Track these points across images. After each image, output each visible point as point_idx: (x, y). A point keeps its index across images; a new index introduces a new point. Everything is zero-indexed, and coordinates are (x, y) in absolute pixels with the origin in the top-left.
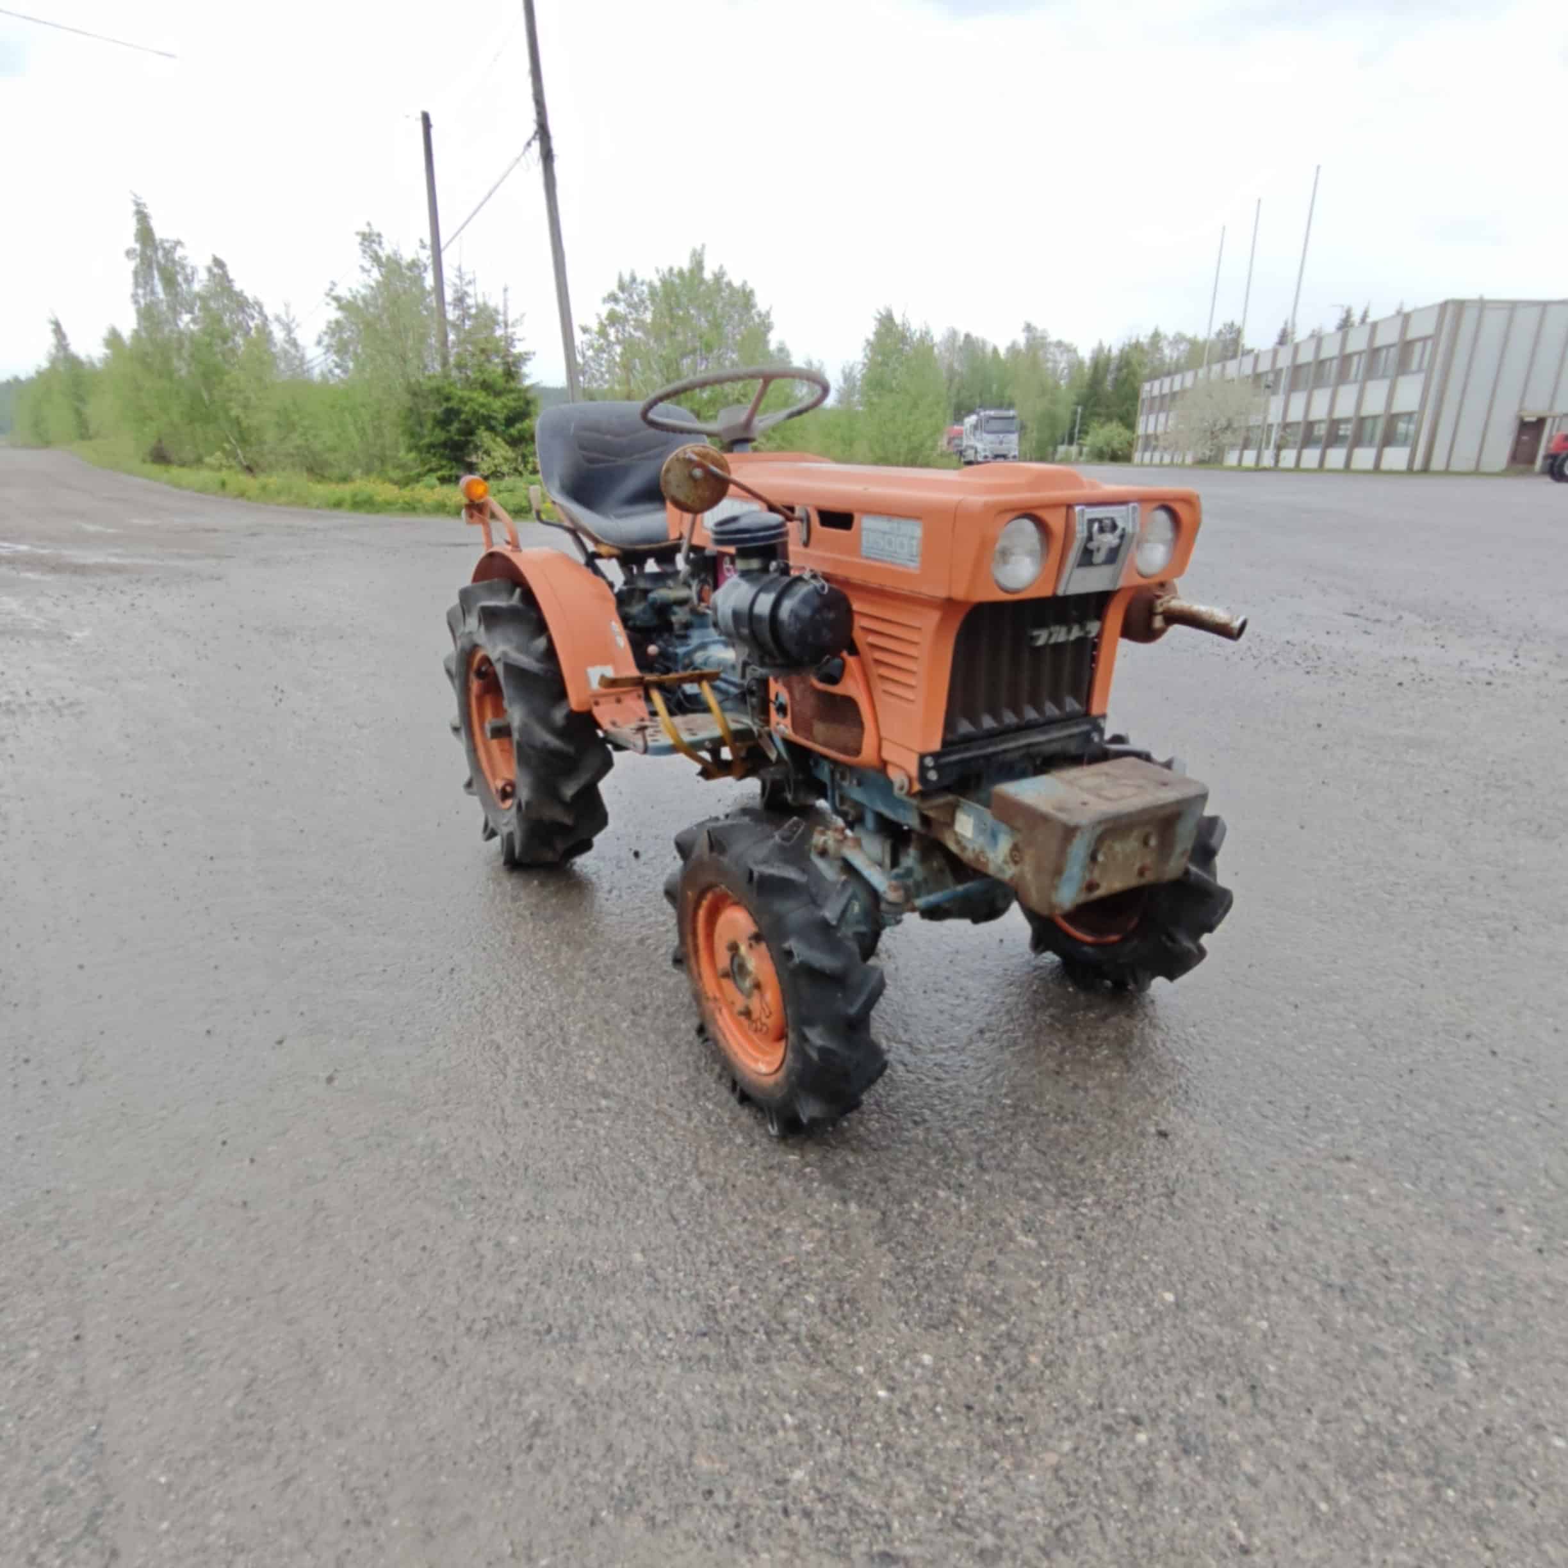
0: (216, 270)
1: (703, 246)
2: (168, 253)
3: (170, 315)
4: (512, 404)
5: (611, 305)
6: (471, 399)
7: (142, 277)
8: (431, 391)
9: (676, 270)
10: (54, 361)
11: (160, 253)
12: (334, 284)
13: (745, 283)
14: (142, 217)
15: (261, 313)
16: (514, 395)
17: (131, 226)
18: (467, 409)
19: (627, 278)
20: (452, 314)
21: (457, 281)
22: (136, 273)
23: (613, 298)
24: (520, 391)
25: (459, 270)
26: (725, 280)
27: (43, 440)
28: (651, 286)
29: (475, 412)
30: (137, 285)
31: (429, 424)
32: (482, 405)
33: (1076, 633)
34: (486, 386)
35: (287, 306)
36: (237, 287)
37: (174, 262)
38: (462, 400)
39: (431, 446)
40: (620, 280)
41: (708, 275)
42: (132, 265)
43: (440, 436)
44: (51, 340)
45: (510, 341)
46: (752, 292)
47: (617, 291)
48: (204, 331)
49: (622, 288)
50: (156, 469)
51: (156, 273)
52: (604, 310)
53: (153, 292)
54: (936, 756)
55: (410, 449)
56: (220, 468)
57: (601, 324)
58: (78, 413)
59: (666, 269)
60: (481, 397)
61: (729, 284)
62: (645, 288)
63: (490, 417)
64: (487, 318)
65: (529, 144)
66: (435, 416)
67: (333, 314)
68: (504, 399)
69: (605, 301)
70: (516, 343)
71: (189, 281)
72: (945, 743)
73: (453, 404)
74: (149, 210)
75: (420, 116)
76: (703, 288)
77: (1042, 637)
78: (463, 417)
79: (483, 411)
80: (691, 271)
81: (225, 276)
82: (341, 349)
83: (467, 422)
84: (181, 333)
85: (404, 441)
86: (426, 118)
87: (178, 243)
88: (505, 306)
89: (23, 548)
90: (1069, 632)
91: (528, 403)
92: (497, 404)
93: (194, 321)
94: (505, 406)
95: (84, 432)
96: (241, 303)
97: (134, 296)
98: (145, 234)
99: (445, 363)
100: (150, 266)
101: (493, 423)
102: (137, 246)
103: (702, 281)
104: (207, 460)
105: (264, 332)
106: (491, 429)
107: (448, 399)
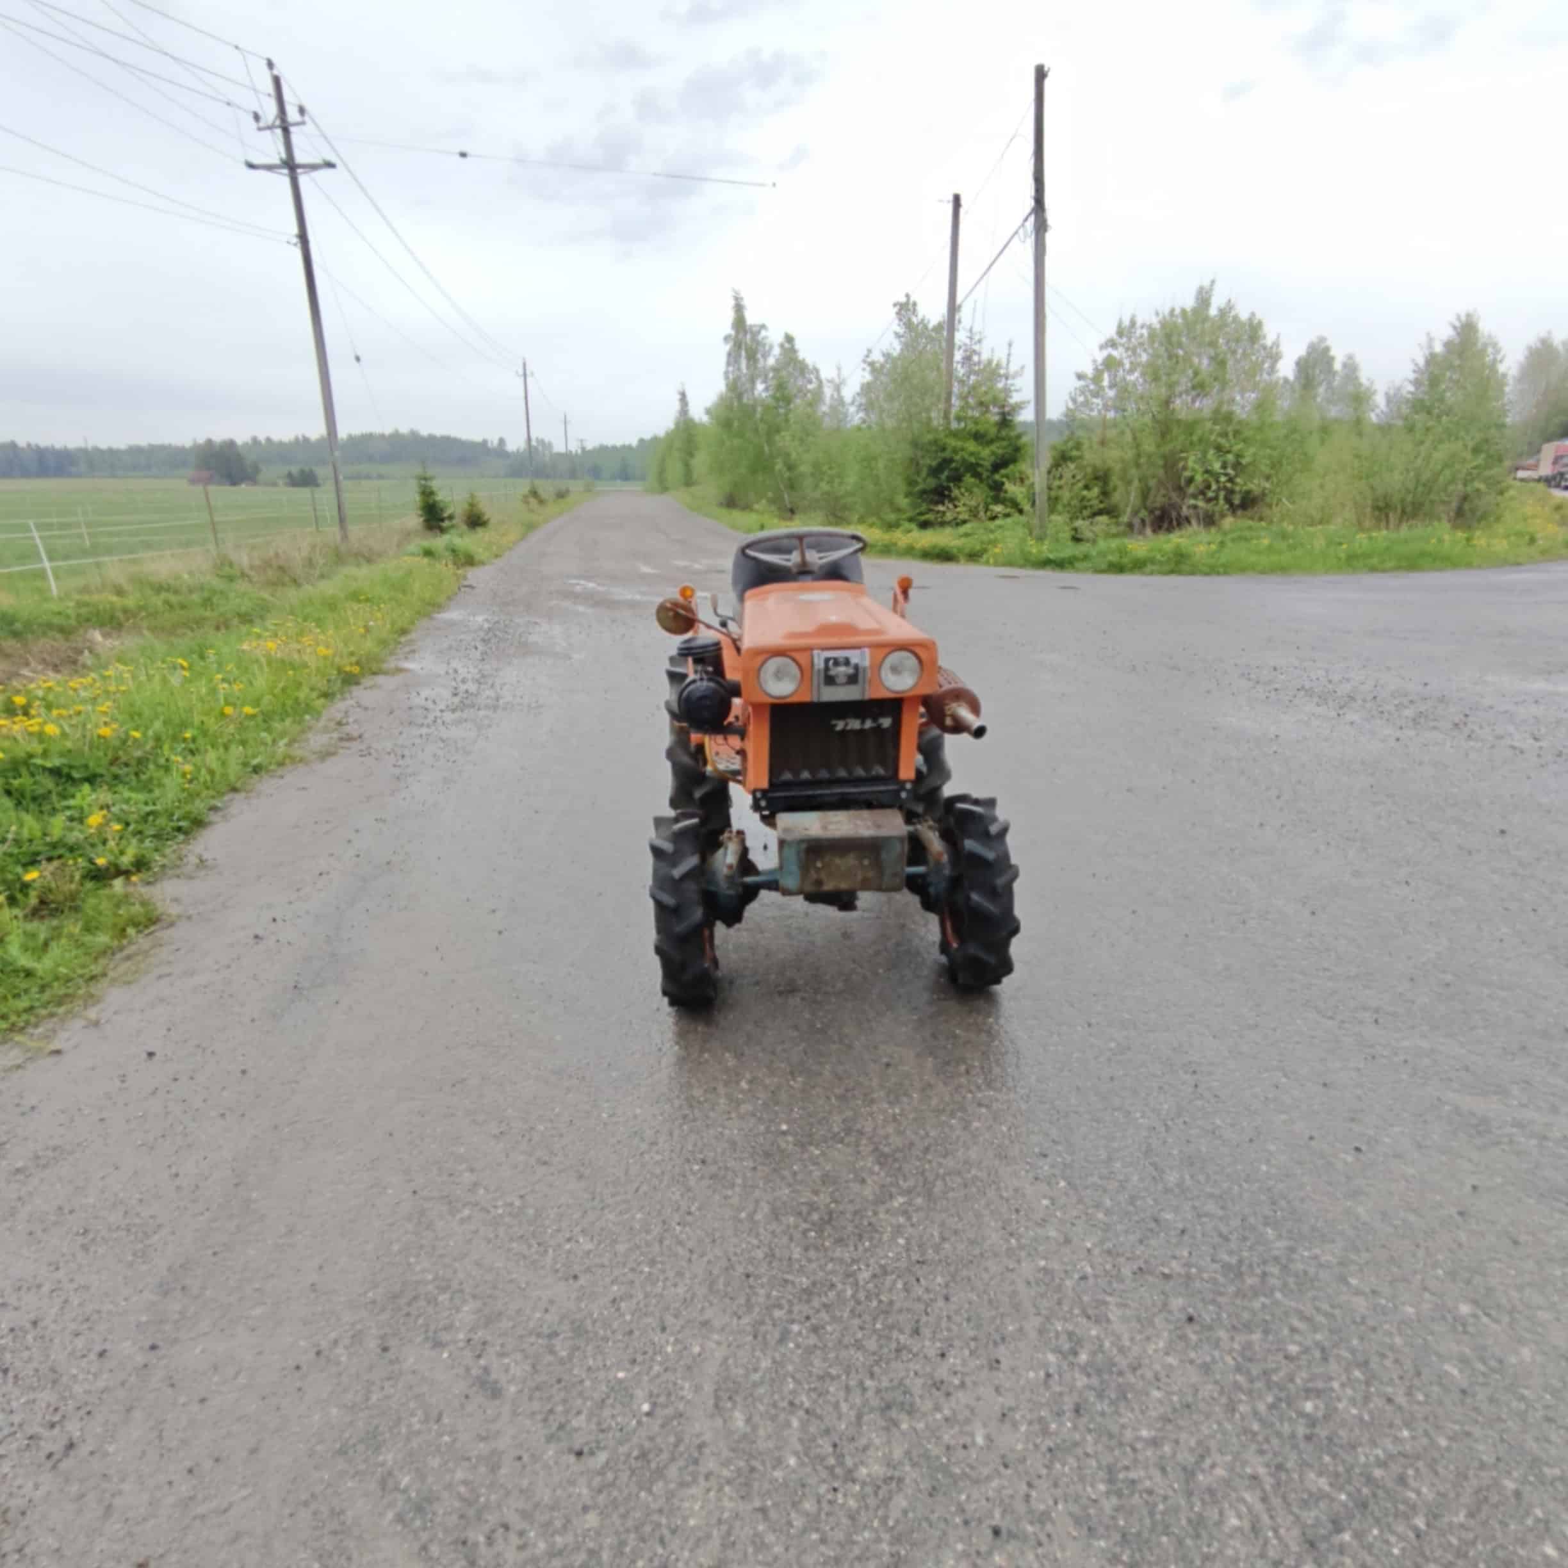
0: (787, 345)
1: (1213, 282)
2: (755, 334)
3: (748, 386)
4: (1000, 451)
5: (1110, 350)
6: (963, 449)
7: (733, 358)
8: (930, 443)
9: (1177, 311)
10: (677, 424)
11: (749, 336)
12: (869, 351)
13: (1253, 314)
14: (739, 308)
15: (818, 378)
16: (1005, 443)
17: (730, 316)
18: (957, 458)
19: (1126, 323)
20: (960, 371)
21: (968, 341)
22: (729, 354)
23: (1112, 344)
24: (1009, 438)
25: (971, 330)
26: (1233, 313)
27: (663, 487)
28: (1150, 327)
29: (964, 460)
30: (728, 364)
31: (924, 473)
32: (972, 454)
33: (869, 724)
34: (978, 437)
35: (839, 369)
36: (801, 355)
37: (758, 343)
38: (955, 451)
39: (924, 492)
40: (1120, 326)
41: (1213, 312)
42: (727, 348)
43: (932, 483)
44: (677, 406)
45: (1007, 391)
46: (1260, 323)
47: (1115, 337)
48: (774, 397)
49: (1120, 333)
50: (724, 511)
51: (743, 353)
52: (1100, 356)
53: (739, 369)
54: (764, 792)
55: (907, 495)
56: (762, 513)
57: (1096, 369)
58: (687, 465)
59: (1167, 312)
60: (971, 446)
61: (1236, 318)
62: (1145, 332)
63: (978, 465)
64: (992, 372)
65: (1026, 220)
66: (930, 467)
67: (868, 377)
68: (993, 447)
69: (1102, 347)
70: (1014, 394)
71: (765, 356)
72: (771, 784)
73: (947, 454)
74: (746, 302)
75: (951, 198)
76: (1207, 325)
77: (840, 725)
78: (953, 465)
79: (973, 460)
80: (1195, 311)
81: (793, 350)
82: (868, 407)
83: (956, 469)
84: (755, 400)
85: (902, 487)
86: (957, 200)
87: (763, 327)
88: (1008, 362)
89: (591, 585)
90: (863, 722)
91: (1017, 449)
92: (985, 452)
93: (766, 389)
94: (993, 453)
95: (688, 481)
96: (802, 368)
97: (726, 373)
98: (740, 322)
99: (946, 416)
100: (740, 347)
101: (979, 469)
102: (733, 333)
103: (1206, 319)
104: (756, 506)
105: (818, 394)
106: (977, 475)
107: (944, 449)
